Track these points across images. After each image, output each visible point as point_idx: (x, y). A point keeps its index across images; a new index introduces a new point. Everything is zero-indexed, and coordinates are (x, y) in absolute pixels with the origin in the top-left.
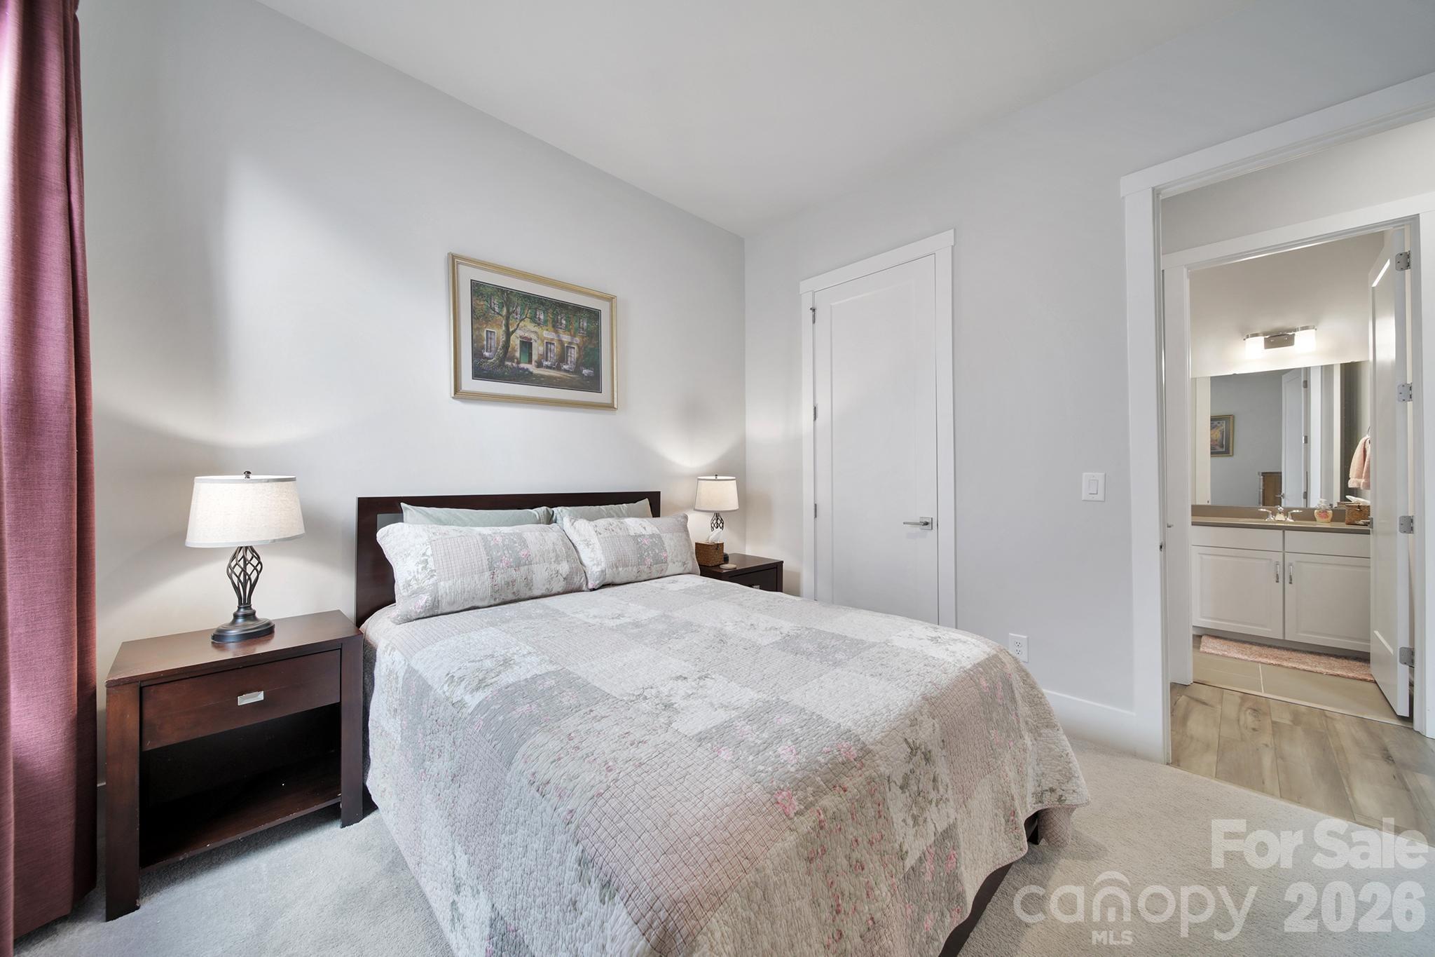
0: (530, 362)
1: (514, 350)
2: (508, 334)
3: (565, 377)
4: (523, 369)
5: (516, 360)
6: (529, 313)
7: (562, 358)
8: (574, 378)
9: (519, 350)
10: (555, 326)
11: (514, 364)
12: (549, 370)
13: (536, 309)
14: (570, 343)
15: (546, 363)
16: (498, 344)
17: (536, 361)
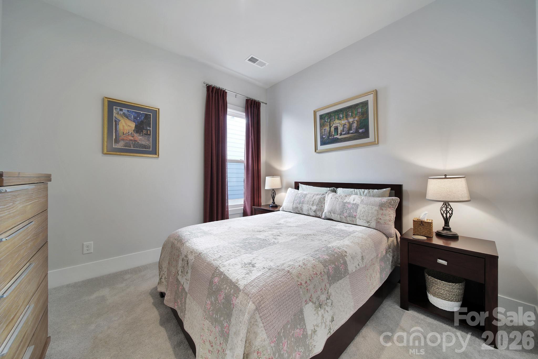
0: (338, 135)
1: (332, 132)
2: (330, 127)
3: (351, 136)
4: (335, 138)
5: (333, 136)
6: (337, 117)
7: (350, 129)
8: (355, 135)
9: (334, 132)
10: (347, 117)
11: (332, 137)
12: (344, 135)
13: (339, 114)
14: (353, 121)
15: (344, 133)
16: (327, 132)
17: (340, 134)
